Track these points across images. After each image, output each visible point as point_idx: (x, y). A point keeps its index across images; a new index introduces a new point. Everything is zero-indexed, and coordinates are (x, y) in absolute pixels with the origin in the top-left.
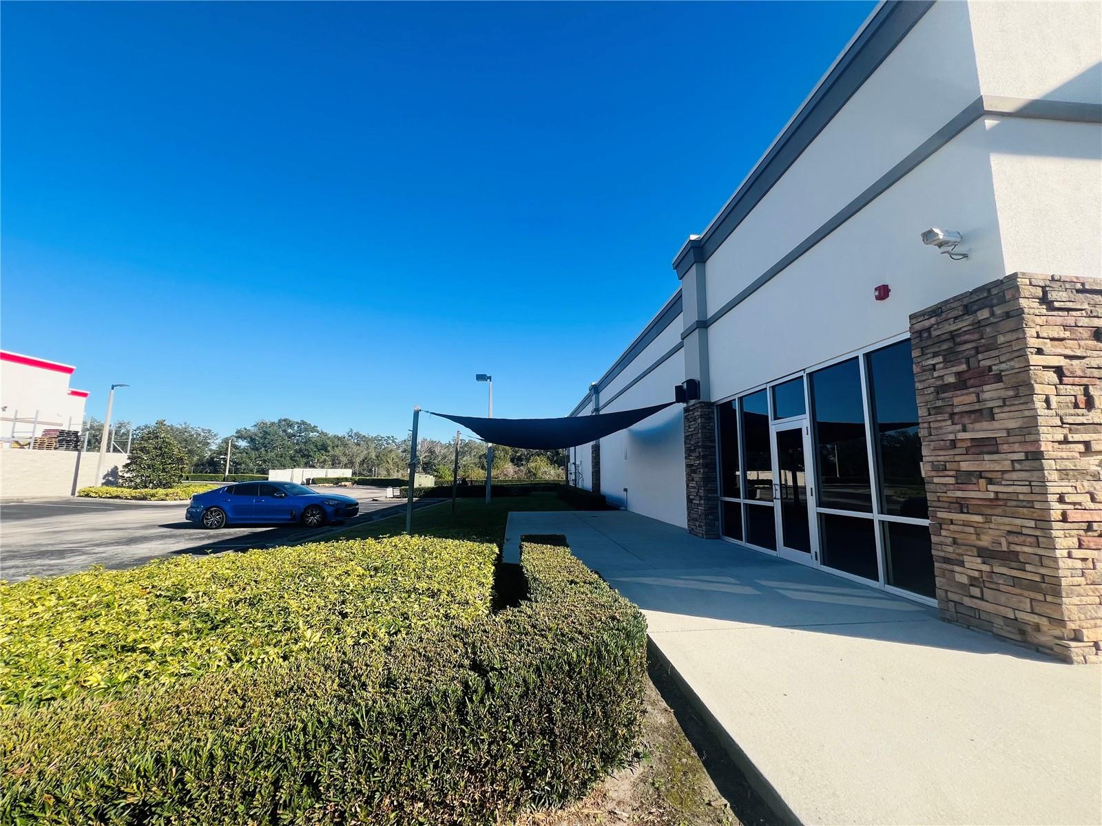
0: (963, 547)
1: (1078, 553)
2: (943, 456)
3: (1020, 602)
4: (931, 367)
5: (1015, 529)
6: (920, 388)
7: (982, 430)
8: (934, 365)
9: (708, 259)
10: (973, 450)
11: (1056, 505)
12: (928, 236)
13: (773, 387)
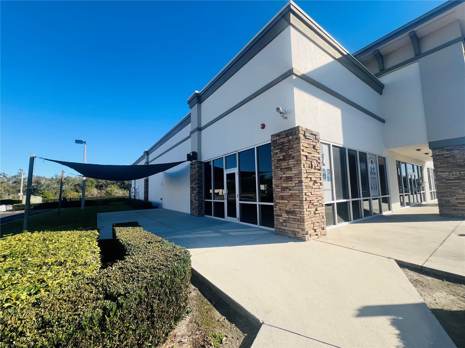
0: (282, 211)
1: (308, 210)
2: (278, 182)
3: (295, 226)
4: (276, 153)
5: (295, 204)
6: (273, 160)
7: (288, 174)
8: (277, 152)
9: (202, 103)
10: (286, 180)
11: (304, 196)
12: (278, 109)
13: (226, 157)
